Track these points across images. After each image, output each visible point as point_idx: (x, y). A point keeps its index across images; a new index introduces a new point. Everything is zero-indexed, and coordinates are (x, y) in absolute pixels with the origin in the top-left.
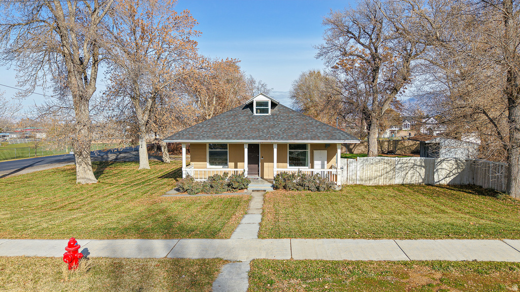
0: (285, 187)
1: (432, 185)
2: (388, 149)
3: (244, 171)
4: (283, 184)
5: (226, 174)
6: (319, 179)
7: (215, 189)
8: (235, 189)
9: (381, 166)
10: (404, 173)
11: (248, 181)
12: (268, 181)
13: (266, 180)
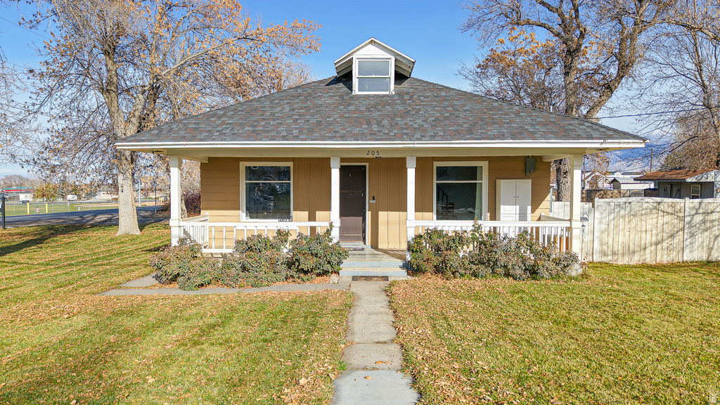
0: (438, 270)
3: (331, 225)
4: (436, 260)
5: (283, 235)
7: (252, 274)
8: (306, 272)
11: (342, 255)
12: (392, 253)
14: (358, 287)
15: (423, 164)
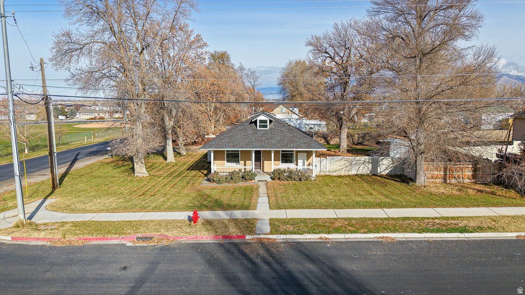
0: (279, 179)
1: (376, 175)
2: (358, 140)
3: (252, 168)
4: (278, 177)
5: (240, 170)
6: (301, 173)
8: (247, 180)
9: (343, 162)
10: (358, 167)
11: (255, 175)
12: (268, 173)
13: (266, 173)
14: (260, 183)
15: (276, 152)
